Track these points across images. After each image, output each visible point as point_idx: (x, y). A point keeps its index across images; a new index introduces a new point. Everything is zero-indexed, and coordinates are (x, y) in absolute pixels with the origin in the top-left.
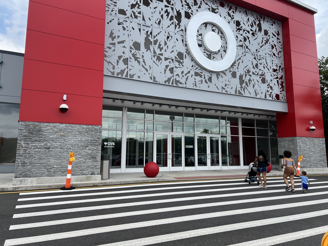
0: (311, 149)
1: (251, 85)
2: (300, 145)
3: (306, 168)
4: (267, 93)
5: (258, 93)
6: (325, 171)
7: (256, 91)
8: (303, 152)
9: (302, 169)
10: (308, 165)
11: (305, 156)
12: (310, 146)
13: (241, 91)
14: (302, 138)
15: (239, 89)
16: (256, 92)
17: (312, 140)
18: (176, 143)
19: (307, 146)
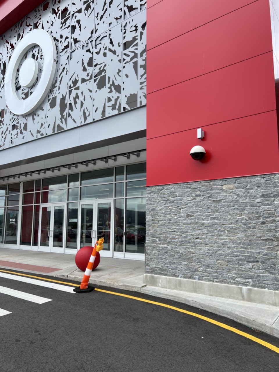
0: (198, 219)
1: (79, 105)
3: (169, 275)
4: (108, 104)
5: (89, 115)
7: (86, 111)
10: (183, 268)
11: (169, 240)
12: (194, 209)
13: (61, 124)
14: (164, 188)
15: (58, 122)
16: (84, 114)
17: (204, 188)
19: (180, 209)
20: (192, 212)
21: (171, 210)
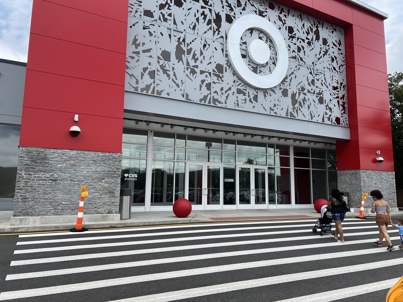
0: (378, 185)
1: (306, 106)
2: (364, 180)
4: (325, 116)
5: (314, 116)
6: (394, 212)
8: (368, 188)
9: (367, 209)
12: (377, 181)
13: (293, 113)
14: (367, 171)
15: (290, 110)
16: (311, 114)
17: (379, 174)
18: (213, 175)
19: (372, 181)
20: (376, 182)
21: (370, 181)
